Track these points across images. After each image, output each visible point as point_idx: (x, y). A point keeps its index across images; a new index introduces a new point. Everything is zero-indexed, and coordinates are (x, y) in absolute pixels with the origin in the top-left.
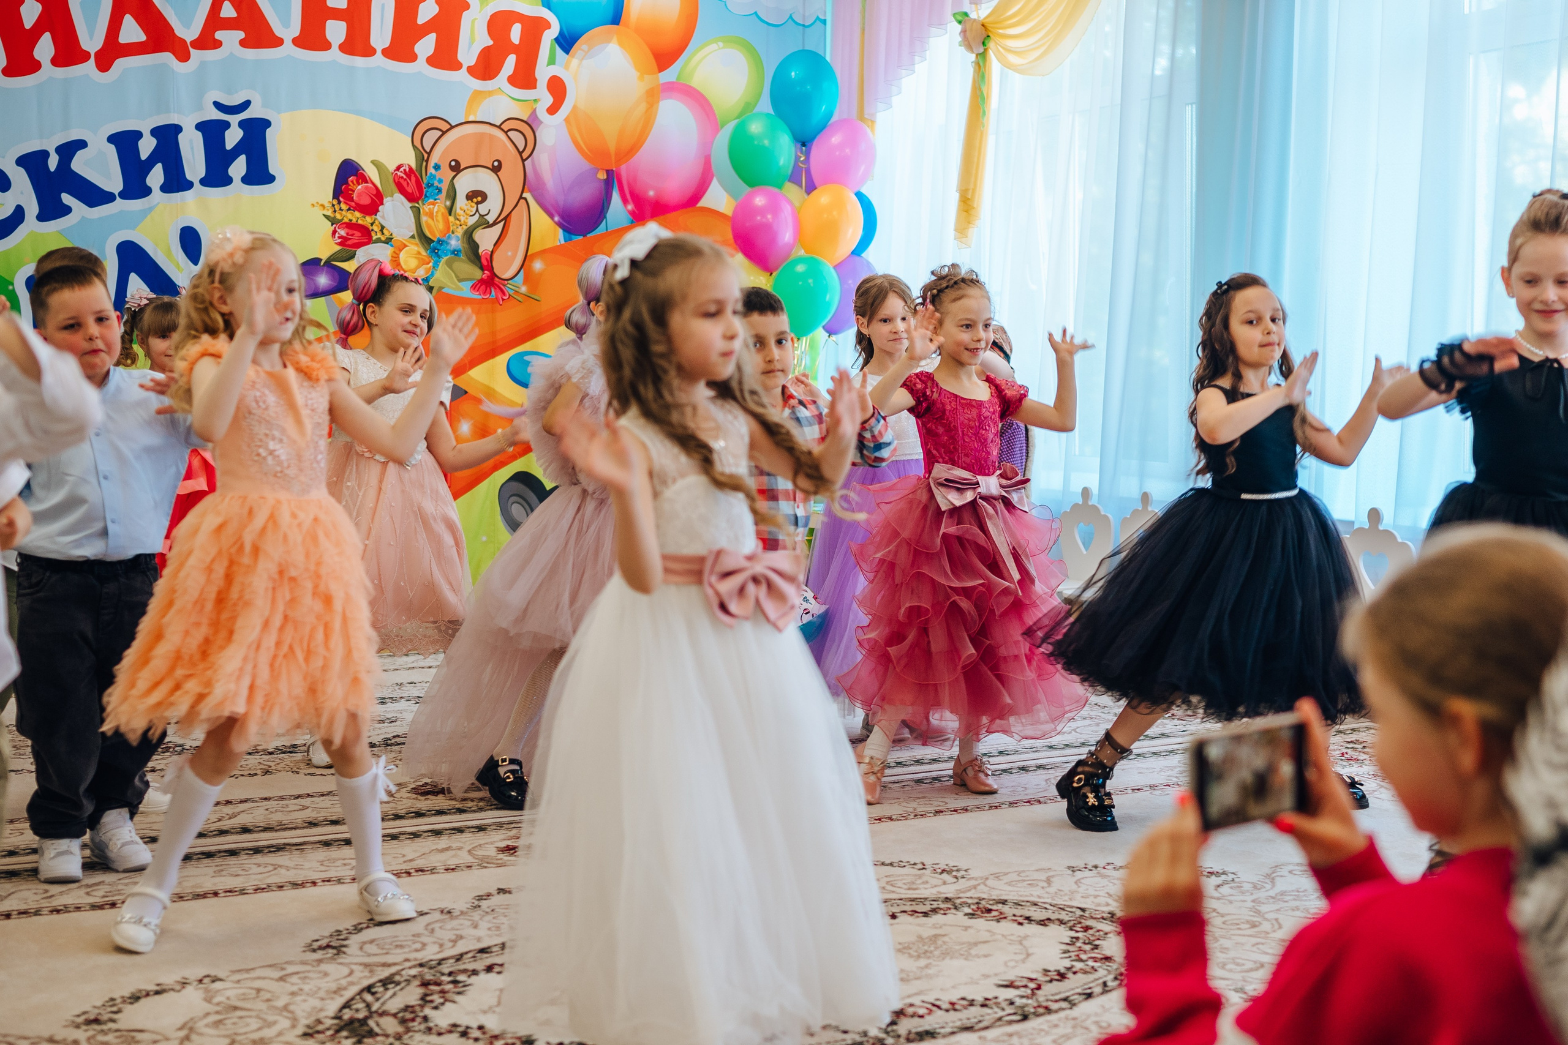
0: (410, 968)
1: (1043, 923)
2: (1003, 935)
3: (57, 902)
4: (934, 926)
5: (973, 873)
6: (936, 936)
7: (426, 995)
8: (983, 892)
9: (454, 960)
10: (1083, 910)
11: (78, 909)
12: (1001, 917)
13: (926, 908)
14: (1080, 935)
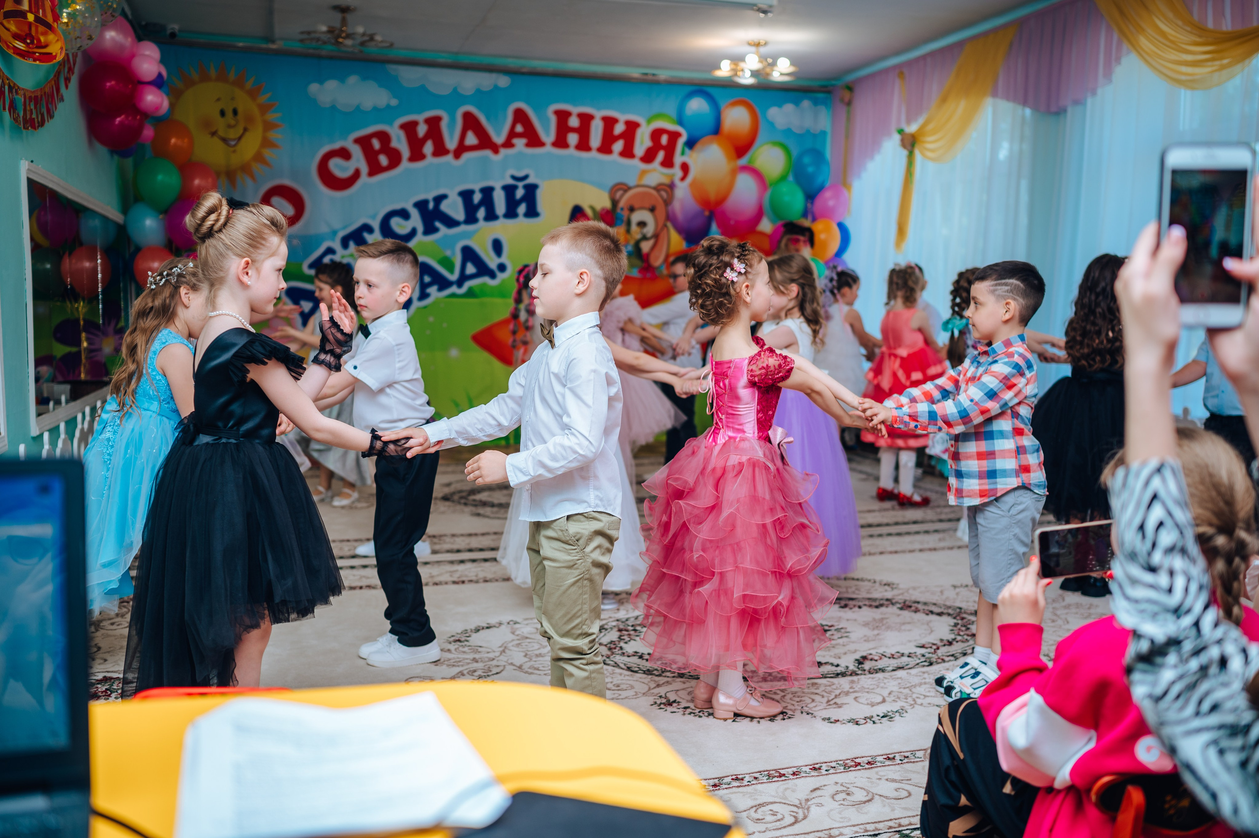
0: (613, 621)
1: (940, 614)
2: (919, 621)
3: (437, 580)
4: (882, 614)
5: (901, 586)
6: (882, 620)
7: (621, 636)
8: (907, 597)
9: (633, 619)
10: (960, 608)
11: (446, 583)
12: (917, 611)
13: (877, 603)
14: (960, 622)
